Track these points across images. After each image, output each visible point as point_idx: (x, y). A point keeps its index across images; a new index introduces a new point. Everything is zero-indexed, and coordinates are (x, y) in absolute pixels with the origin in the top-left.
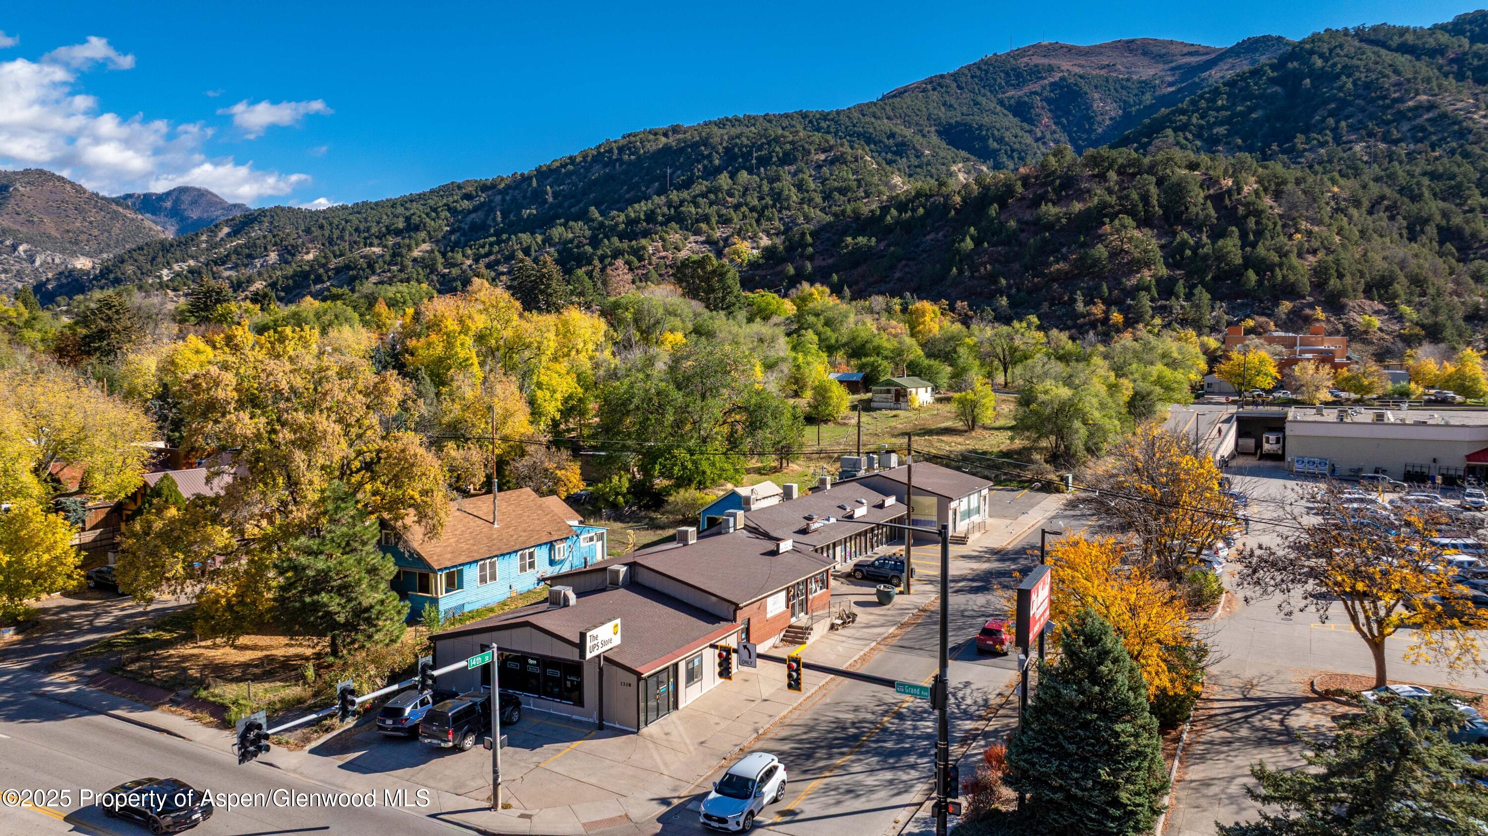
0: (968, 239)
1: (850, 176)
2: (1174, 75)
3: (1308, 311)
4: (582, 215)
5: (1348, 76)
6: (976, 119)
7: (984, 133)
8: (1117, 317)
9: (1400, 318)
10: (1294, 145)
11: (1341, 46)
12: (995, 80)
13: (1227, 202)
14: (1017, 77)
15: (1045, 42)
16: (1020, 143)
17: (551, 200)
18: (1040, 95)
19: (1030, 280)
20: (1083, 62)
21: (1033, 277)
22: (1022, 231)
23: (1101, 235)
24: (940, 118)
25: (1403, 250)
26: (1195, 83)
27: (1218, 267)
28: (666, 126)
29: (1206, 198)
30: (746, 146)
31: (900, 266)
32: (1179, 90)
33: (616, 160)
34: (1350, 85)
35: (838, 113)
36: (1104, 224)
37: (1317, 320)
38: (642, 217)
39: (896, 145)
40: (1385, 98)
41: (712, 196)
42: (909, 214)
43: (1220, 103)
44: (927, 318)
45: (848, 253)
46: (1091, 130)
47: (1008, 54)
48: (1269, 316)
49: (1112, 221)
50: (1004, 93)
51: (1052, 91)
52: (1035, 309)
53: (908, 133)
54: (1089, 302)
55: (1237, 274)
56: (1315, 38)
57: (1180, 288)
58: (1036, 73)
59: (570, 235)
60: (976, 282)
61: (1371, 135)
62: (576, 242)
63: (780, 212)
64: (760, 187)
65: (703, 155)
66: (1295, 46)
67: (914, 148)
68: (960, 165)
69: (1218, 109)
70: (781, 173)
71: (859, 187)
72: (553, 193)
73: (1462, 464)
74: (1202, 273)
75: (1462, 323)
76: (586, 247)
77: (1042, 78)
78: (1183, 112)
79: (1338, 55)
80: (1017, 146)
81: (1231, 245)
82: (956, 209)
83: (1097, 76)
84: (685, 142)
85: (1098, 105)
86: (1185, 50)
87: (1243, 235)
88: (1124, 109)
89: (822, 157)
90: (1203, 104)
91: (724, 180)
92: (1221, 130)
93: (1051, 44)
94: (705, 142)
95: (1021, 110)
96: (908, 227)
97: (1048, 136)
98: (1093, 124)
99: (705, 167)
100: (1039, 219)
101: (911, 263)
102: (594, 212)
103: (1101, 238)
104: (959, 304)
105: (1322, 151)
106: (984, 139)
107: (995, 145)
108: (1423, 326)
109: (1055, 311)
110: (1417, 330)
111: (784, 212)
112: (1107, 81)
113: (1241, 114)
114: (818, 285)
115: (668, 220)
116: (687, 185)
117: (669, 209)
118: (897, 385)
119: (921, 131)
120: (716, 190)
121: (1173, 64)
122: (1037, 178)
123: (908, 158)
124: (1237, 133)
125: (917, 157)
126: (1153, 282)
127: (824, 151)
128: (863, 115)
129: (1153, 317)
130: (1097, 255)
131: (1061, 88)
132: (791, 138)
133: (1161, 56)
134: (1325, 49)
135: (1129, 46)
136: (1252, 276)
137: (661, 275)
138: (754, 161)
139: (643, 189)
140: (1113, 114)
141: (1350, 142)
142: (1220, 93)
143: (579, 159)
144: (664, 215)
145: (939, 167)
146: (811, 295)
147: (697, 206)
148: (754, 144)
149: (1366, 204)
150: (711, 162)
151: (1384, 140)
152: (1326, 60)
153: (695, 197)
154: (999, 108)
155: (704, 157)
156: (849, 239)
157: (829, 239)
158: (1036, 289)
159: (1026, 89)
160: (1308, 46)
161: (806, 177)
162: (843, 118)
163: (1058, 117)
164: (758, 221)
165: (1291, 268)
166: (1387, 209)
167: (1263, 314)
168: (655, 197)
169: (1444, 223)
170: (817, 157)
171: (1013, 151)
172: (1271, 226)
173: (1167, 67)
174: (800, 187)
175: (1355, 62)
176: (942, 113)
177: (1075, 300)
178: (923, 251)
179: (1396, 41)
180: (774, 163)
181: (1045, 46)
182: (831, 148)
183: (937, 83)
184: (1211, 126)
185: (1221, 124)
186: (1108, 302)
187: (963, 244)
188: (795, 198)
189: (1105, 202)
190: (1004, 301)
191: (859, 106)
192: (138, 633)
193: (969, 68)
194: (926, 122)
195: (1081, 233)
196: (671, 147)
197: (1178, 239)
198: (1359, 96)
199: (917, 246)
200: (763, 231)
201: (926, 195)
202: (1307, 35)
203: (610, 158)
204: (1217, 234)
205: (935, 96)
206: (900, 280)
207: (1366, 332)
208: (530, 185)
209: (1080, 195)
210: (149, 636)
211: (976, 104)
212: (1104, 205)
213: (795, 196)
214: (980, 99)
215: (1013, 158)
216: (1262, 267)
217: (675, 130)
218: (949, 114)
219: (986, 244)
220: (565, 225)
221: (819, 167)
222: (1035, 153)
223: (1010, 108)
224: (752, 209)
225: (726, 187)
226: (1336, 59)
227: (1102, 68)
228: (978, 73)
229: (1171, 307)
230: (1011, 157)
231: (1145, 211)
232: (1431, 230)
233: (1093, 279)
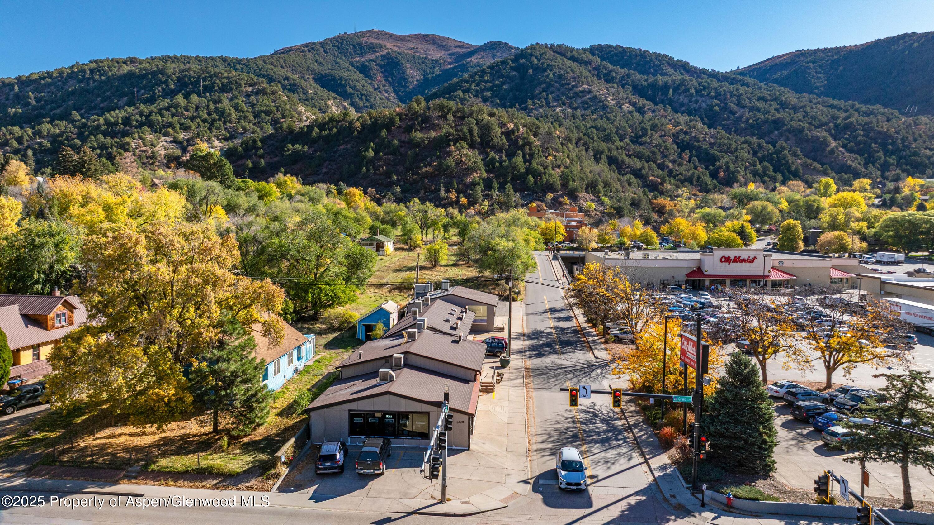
0: (370, 150)
1: (271, 103)
2: (451, 58)
3: (561, 199)
4: (66, 116)
5: (551, 71)
6: (338, 73)
7: (343, 82)
8: (464, 200)
9: (603, 204)
10: (527, 106)
11: (545, 53)
12: (347, 50)
13: (512, 136)
14: (361, 49)
15: (376, 29)
16: (366, 90)
17: (34, 103)
18: (375, 62)
19: (410, 177)
20: (399, 45)
21: (413, 175)
22: (401, 147)
23: (449, 152)
24: (315, 70)
25: (597, 168)
26: (463, 64)
27: (513, 173)
28: (124, 56)
29: (502, 133)
30: (194, 77)
31: (325, 165)
32: (455, 68)
33: (89, 78)
34: (551, 76)
35: (248, 60)
36: (450, 146)
37: (565, 204)
38: (120, 121)
39: (290, 85)
40: (568, 84)
41: (173, 110)
42: (327, 132)
43: (486, 78)
44: (357, 199)
45: (289, 155)
46: (406, 87)
47: (354, 34)
48: (542, 201)
49: (455, 144)
50: (353, 58)
51: (382, 60)
52: (416, 194)
53: (296, 77)
54: (448, 191)
55: (522, 178)
56: (532, 47)
57: (496, 185)
58: (372, 48)
59: (57, 131)
60: (378, 177)
61: (564, 104)
62: (65, 136)
63: (225, 123)
64: (208, 106)
65: (161, 81)
66: (522, 50)
67: (302, 88)
68: (332, 101)
69: (486, 82)
70: (222, 98)
71: (278, 110)
72: (35, 98)
73: (684, 279)
74: (505, 176)
75: (629, 206)
76: (76, 141)
77: (376, 52)
78: (467, 82)
79: (544, 58)
80: (364, 92)
81: (519, 160)
82: (357, 131)
83: (408, 54)
84: (146, 70)
85: (409, 72)
86: (456, 44)
87: (524, 157)
88: (424, 76)
89: (250, 89)
90: (477, 78)
91: (180, 99)
92: (488, 94)
93: (379, 31)
94: (162, 72)
95: (364, 70)
96: (328, 140)
97: (381, 88)
98: (407, 83)
99: (163, 89)
100: (412, 140)
101: (332, 163)
102: (76, 115)
103: (449, 154)
104: (370, 190)
105: (541, 110)
106: (344, 86)
107: (351, 91)
108: (614, 208)
109: (427, 196)
110: (612, 210)
111: (228, 124)
112: (414, 58)
113: (498, 85)
114: (289, 175)
115: (141, 125)
116: (151, 100)
117: (141, 117)
118: (378, 240)
119: (303, 77)
120: (177, 106)
121: (450, 52)
122: (406, 115)
123: (298, 93)
124: (496, 96)
125: (304, 94)
126: (481, 180)
127: (250, 85)
128: (265, 63)
129: (483, 201)
130: (449, 164)
131: (388, 59)
132: (226, 75)
133: (443, 46)
134: (538, 54)
135: (425, 38)
136: (531, 179)
137: (143, 163)
138: (201, 88)
139: (115, 101)
140: (418, 78)
141: (554, 106)
142: (485, 73)
143: (55, 75)
144: (137, 121)
145: (320, 101)
146: (286, 182)
147: (162, 116)
148: (199, 76)
149: (574, 141)
150: (168, 86)
151: (570, 107)
152: (539, 60)
153: (160, 110)
154: (351, 68)
155: (162, 83)
156: (290, 146)
157: (273, 145)
158: (415, 182)
159: (367, 57)
160: (529, 51)
161: (240, 101)
162: (252, 64)
163: (387, 77)
164: (210, 129)
165: (550, 175)
166: (583, 145)
167: (539, 200)
168: (126, 107)
169: (609, 154)
170: (246, 89)
171: (362, 95)
172: (537, 152)
173: (447, 53)
174: (236, 108)
175: (553, 63)
176: (316, 66)
177: (440, 190)
178: (339, 156)
179: (569, 54)
180: (216, 91)
181: (376, 32)
182: (255, 84)
183: (310, 47)
184: (482, 91)
185: (488, 90)
186: (458, 192)
187: (367, 153)
188: (234, 116)
189: (449, 132)
190: (398, 189)
191: (262, 57)
192: (28, 436)
193: (330, 40)
194: (306, 72)
195: (437, 150)
196: (135, 73)
197: (490, 156)
198: (556, 82)
199: (335, 152)
200: (214, 136)
201: (336, 120)
202: (528, 45)
203: (83, 76)
204: (511, 155)
205: (310, 55)
206: (326, 173)
207: (589, 211)
208: (12, 89)
209: (434, 127)
210: (39, 436)
211: (337, 63)
212: (448, 134)
213: (234, 115)
214: (339, 60)
215: (362, 100)
216: (536, 174)
217: (132, 61)
218: (320, 68)
219: (381, 154)
220: (51, 122)
221: (248, 96)
222: (375, 98)
223: (357, 68)
224: (204, 121)
225: (183, 105)
226: (544, 60)
227: (411, 49)
228: (337, 44)
229: (492, 195)
230: (361, 99)
231: (471, 139)
232: (604, 157)
233: (447, 177)
